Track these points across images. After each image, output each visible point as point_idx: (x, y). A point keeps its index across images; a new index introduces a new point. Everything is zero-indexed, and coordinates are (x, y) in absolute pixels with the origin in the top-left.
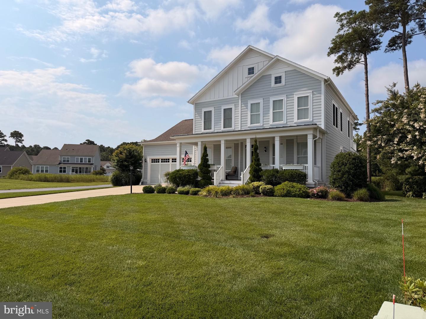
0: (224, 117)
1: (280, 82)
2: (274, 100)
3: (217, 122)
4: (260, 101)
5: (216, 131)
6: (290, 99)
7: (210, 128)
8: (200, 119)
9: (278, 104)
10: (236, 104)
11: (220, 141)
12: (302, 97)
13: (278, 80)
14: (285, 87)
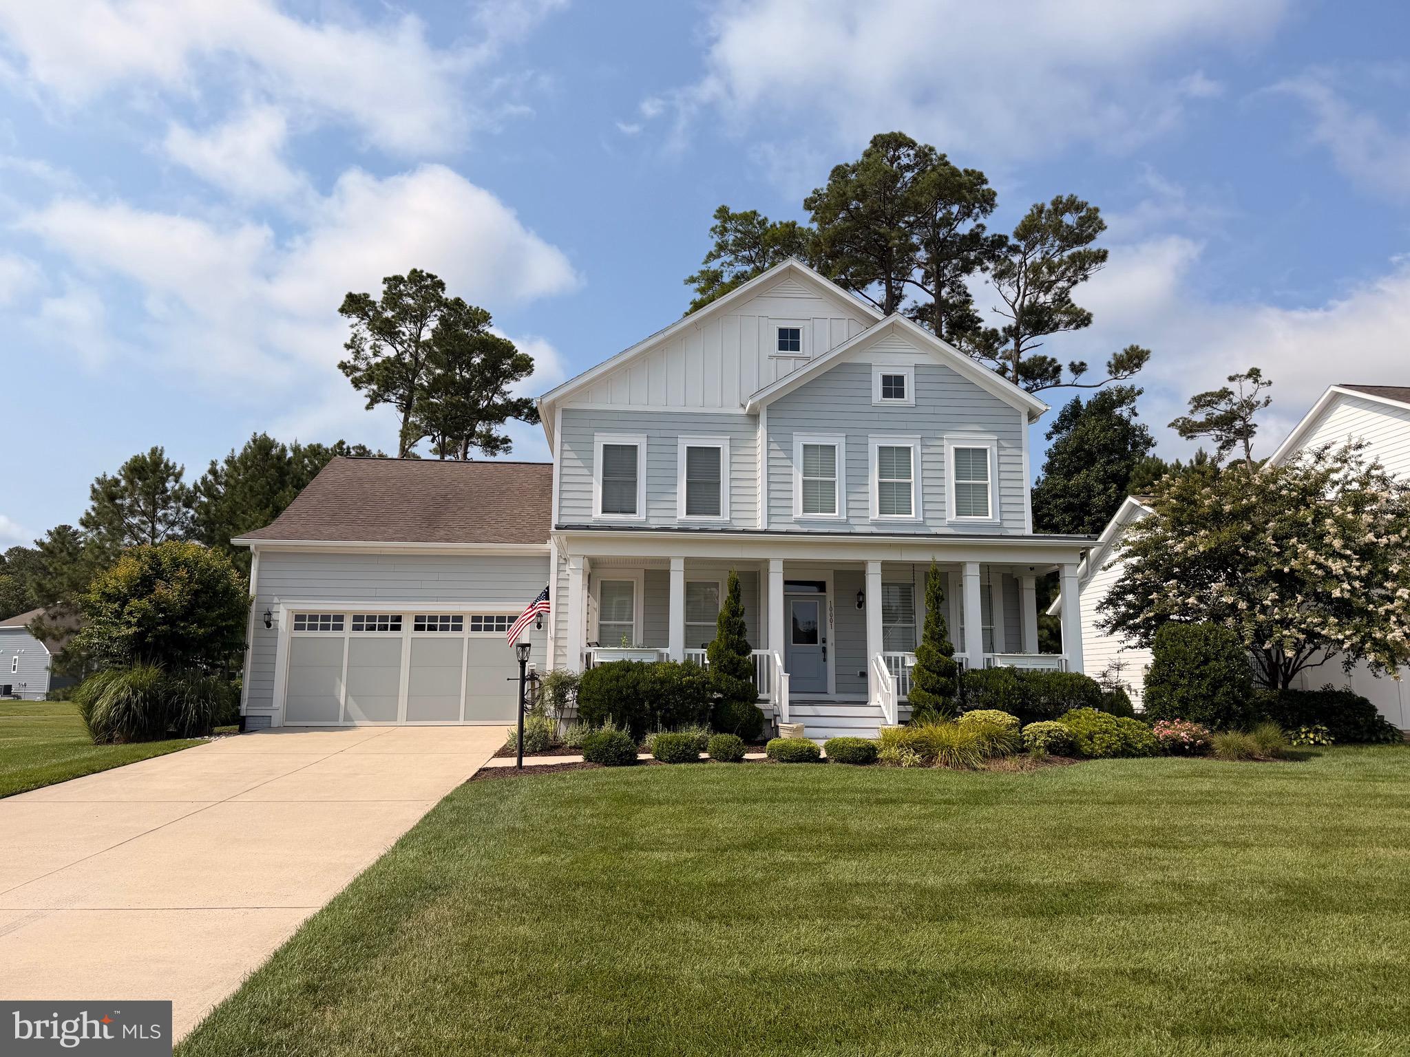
0: (688, 476)
1: (900, 394)
2: (881, 445)
3: (662, 490)
4: (838, 441)
5: (654, 523)
6: (932, 450)
7: (626, 508)
8: (586, 471)
9: (895, 459)
10: (735, 435)
11: (667, 561)
12: (969, 449)
13: (893, 386)
14: (914, 411)
